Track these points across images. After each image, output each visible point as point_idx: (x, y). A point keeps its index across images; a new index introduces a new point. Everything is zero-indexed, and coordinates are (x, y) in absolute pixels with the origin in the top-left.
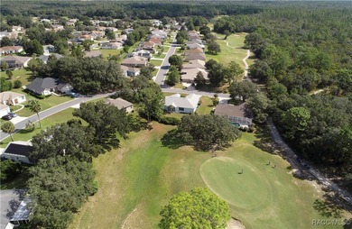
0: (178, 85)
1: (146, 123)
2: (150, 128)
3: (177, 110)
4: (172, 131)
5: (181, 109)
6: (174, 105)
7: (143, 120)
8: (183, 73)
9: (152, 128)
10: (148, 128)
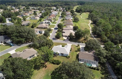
1: (44, 63)
2: (46, 67)
5: (62, 54)
9: (47, 67)
10: (44, 67)
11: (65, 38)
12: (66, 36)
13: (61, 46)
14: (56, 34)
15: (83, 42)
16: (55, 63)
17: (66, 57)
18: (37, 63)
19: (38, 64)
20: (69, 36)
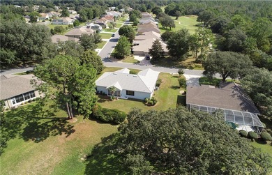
0: (127, 58)
1: (64, 120)
2: (70, 131)
3: (123, 95)
4: (111, 137)
5: (130, 93)
7: (61, 114)
9: (74, 131)
10: (65, 130)
13: (127, 71)
14: (113, 50)
15: (193, 65)
16: (104, 118)
17: (144, 101)
18: (39, 119)
19: (42, 122)
20: (151, 52)
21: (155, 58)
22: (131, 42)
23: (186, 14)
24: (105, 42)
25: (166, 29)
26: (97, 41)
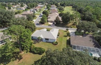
0: (46, 23)
1: (18, 53)
3: (44, 40)
4: (38, 61)
6: (42, 37)
8: (49, 18)
9: (22, 58)
10: (18, 58)
11: (51, 24)
12: (51, 22)
13: (45, 30)
14: (40, 20)
15: (72, 26)
16: (35, 52)
17: (53, 43)
18: (7, 53)
20: (55, 21)
21: (57, 23)
22: (47, 17)
23: (68, 5)
24: (37, 17)
25: (61, 12)
26: (34, 17)
